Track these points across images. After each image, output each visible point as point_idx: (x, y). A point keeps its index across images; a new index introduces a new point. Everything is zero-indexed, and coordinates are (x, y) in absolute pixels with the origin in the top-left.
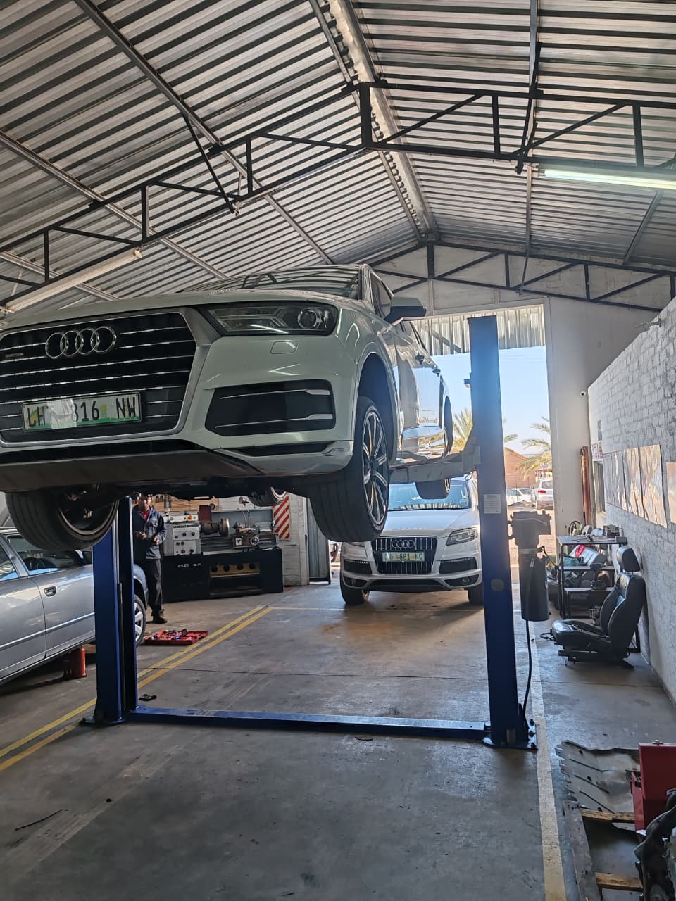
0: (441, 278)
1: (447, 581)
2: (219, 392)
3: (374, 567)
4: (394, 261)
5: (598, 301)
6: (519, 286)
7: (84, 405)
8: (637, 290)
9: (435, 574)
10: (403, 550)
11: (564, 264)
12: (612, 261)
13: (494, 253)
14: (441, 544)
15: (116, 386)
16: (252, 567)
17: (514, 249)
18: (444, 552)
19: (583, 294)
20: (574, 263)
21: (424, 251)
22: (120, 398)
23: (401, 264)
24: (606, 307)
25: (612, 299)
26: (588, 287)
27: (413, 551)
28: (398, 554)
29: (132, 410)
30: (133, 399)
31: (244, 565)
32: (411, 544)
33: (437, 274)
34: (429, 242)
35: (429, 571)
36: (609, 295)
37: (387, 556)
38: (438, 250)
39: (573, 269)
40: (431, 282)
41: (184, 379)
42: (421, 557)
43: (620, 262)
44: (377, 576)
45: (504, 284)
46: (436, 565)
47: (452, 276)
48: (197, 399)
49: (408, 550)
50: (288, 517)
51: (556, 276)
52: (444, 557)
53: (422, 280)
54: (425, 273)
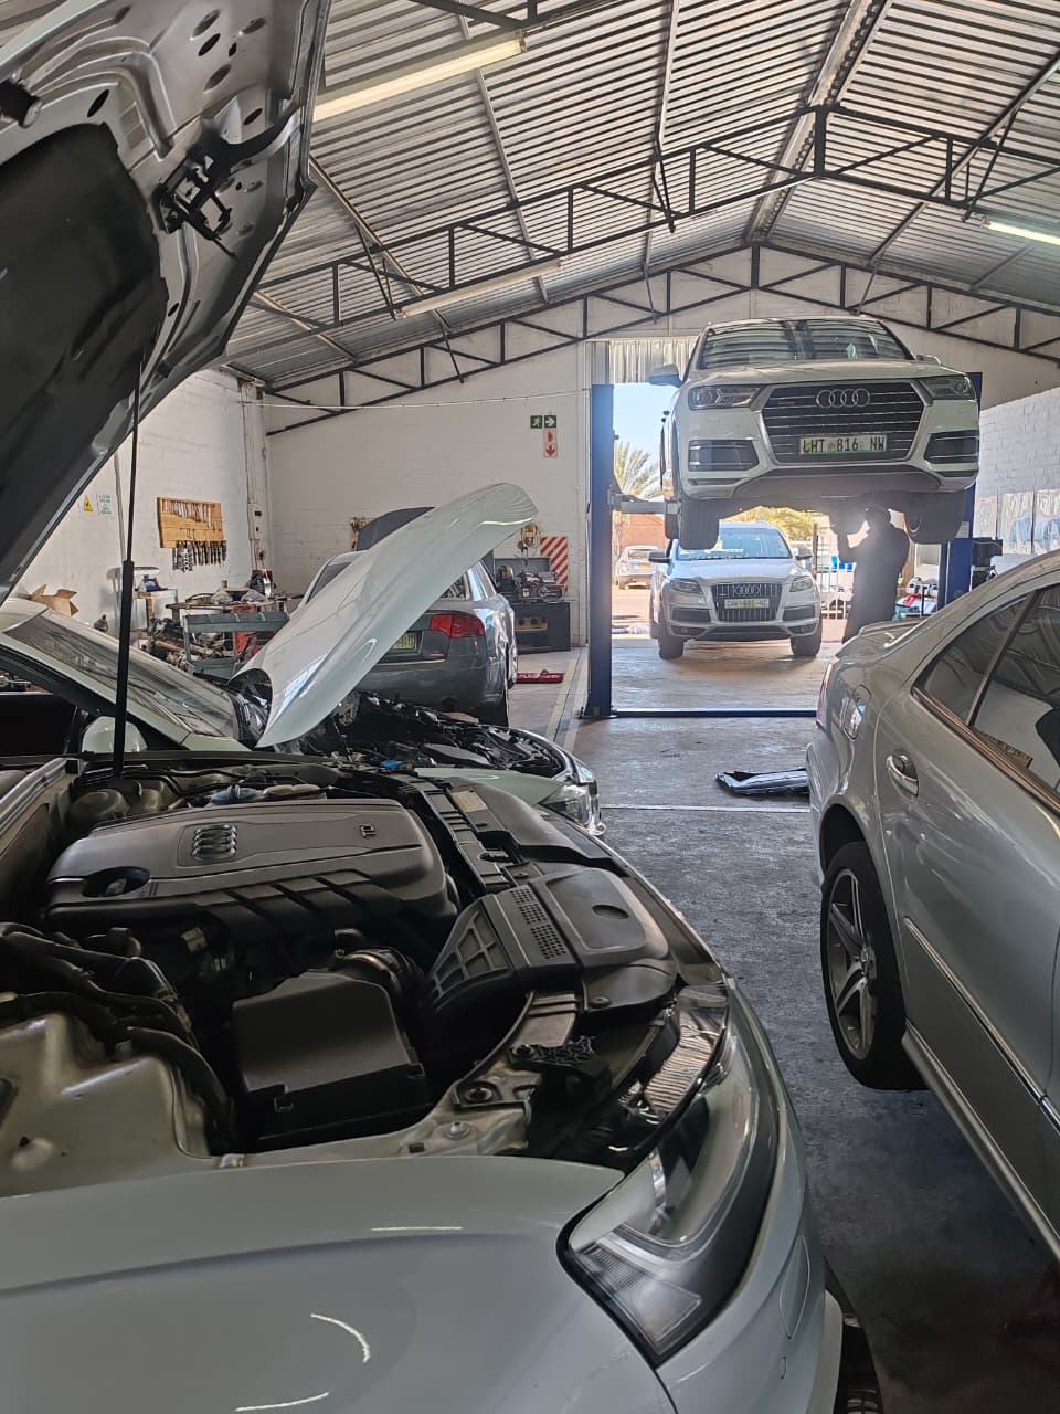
0: (766, 288)
1: (790, 628)
2: (934, 436)
3: (713, 614)
4: (710, 262)
5: (939, 331)
6: (857, 305)
7: (848, 440)
8: (980, 321)
9: (778, 621)
10: (747, 596)
11: (906, 284)
12: (958, 285)
13: (831, 263)
14: (786, 589)
15: (872, 429)
16: (534, 622)
17: (851, 260)
18: (788, 600)
19: (924, 323)
20: (918, 283)
21: (747, 254)
22: (874, 437)
23: (718, 267)
24: (946, 338)
25: (952, 330)
26: (929, 313)
27: (758, 597)
28: (742, 600)
29: (881, 445)
30: (882, 438)
31: (525, 619)
32: (756, 590)
33: (760, 285)
34: (756, 242)
35: (773, 618)
36: (952, 324)
37: (729, 604)
38: (765, 253)
39: (915, 290)
40: (753, 293)
41: (915, 426)
42: (764, 603)
43: (966, 287)
44: (716, 622)
45: (838, 303)
46: (780, 612)
47: (776, 288)
48: (922, 439)
49: (752, 596)
50: (566, 568)
51: (895, 297)
52: (788, 604)
53: (743, 289)
54: (746, 281)
